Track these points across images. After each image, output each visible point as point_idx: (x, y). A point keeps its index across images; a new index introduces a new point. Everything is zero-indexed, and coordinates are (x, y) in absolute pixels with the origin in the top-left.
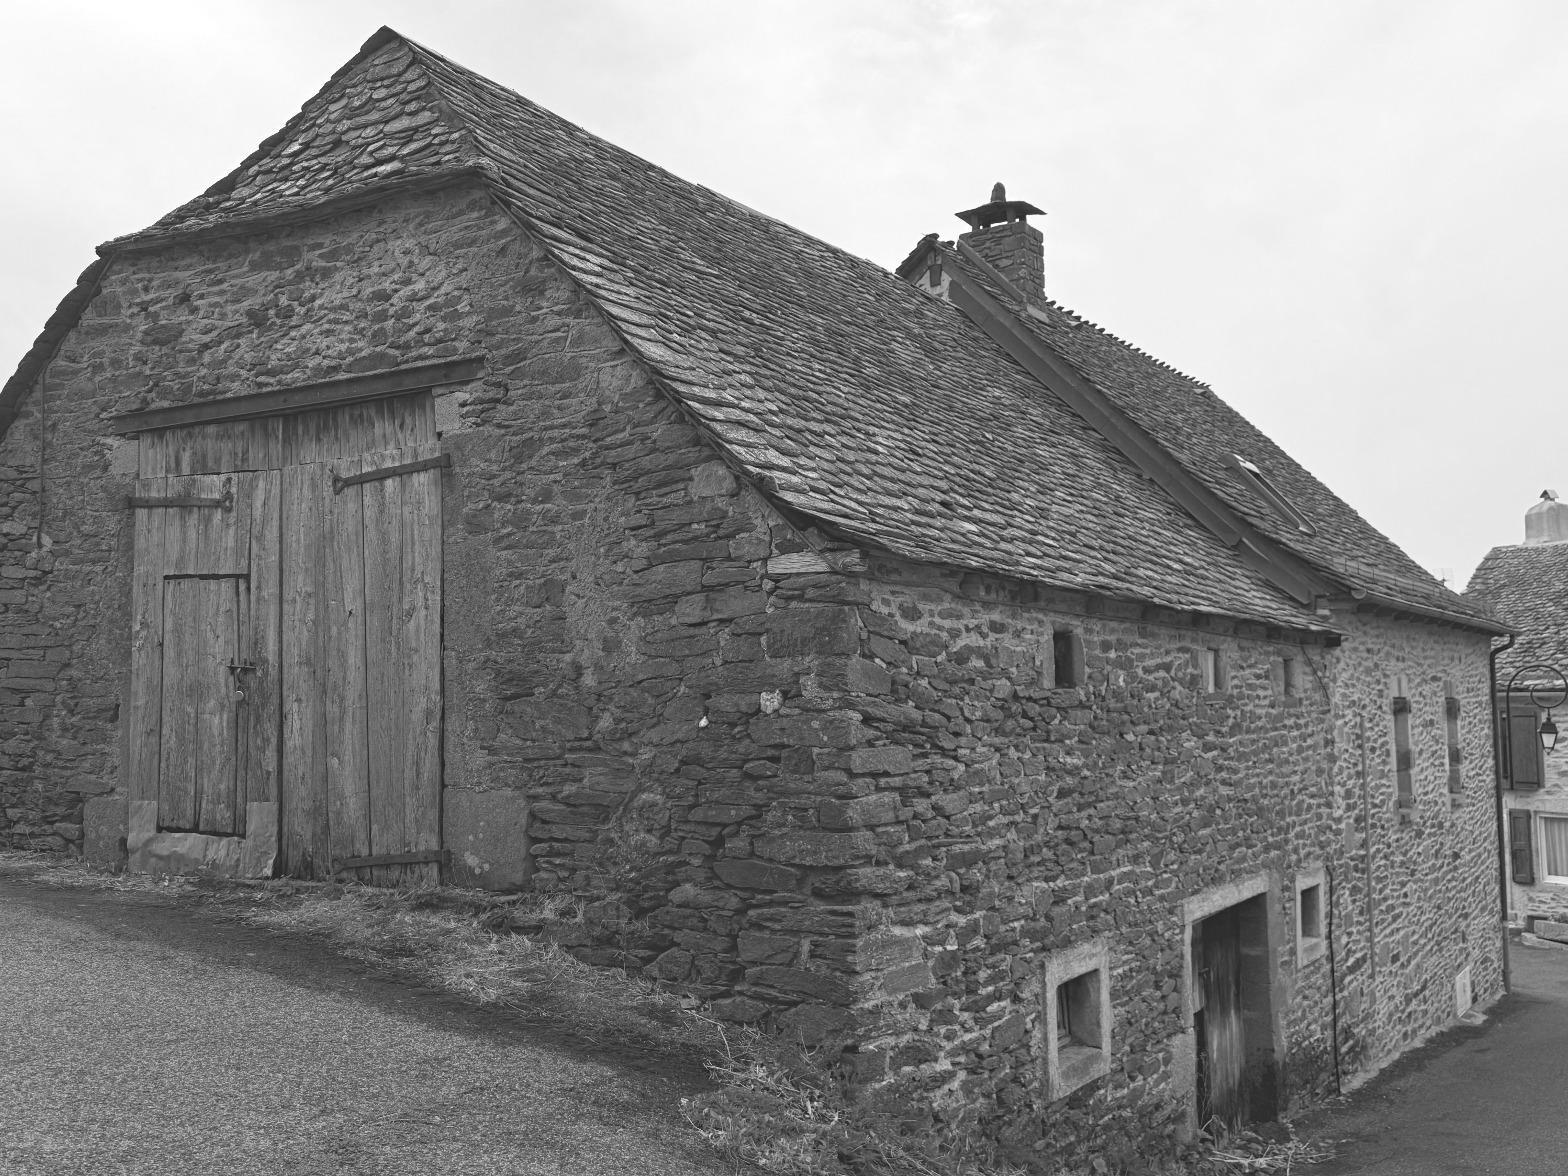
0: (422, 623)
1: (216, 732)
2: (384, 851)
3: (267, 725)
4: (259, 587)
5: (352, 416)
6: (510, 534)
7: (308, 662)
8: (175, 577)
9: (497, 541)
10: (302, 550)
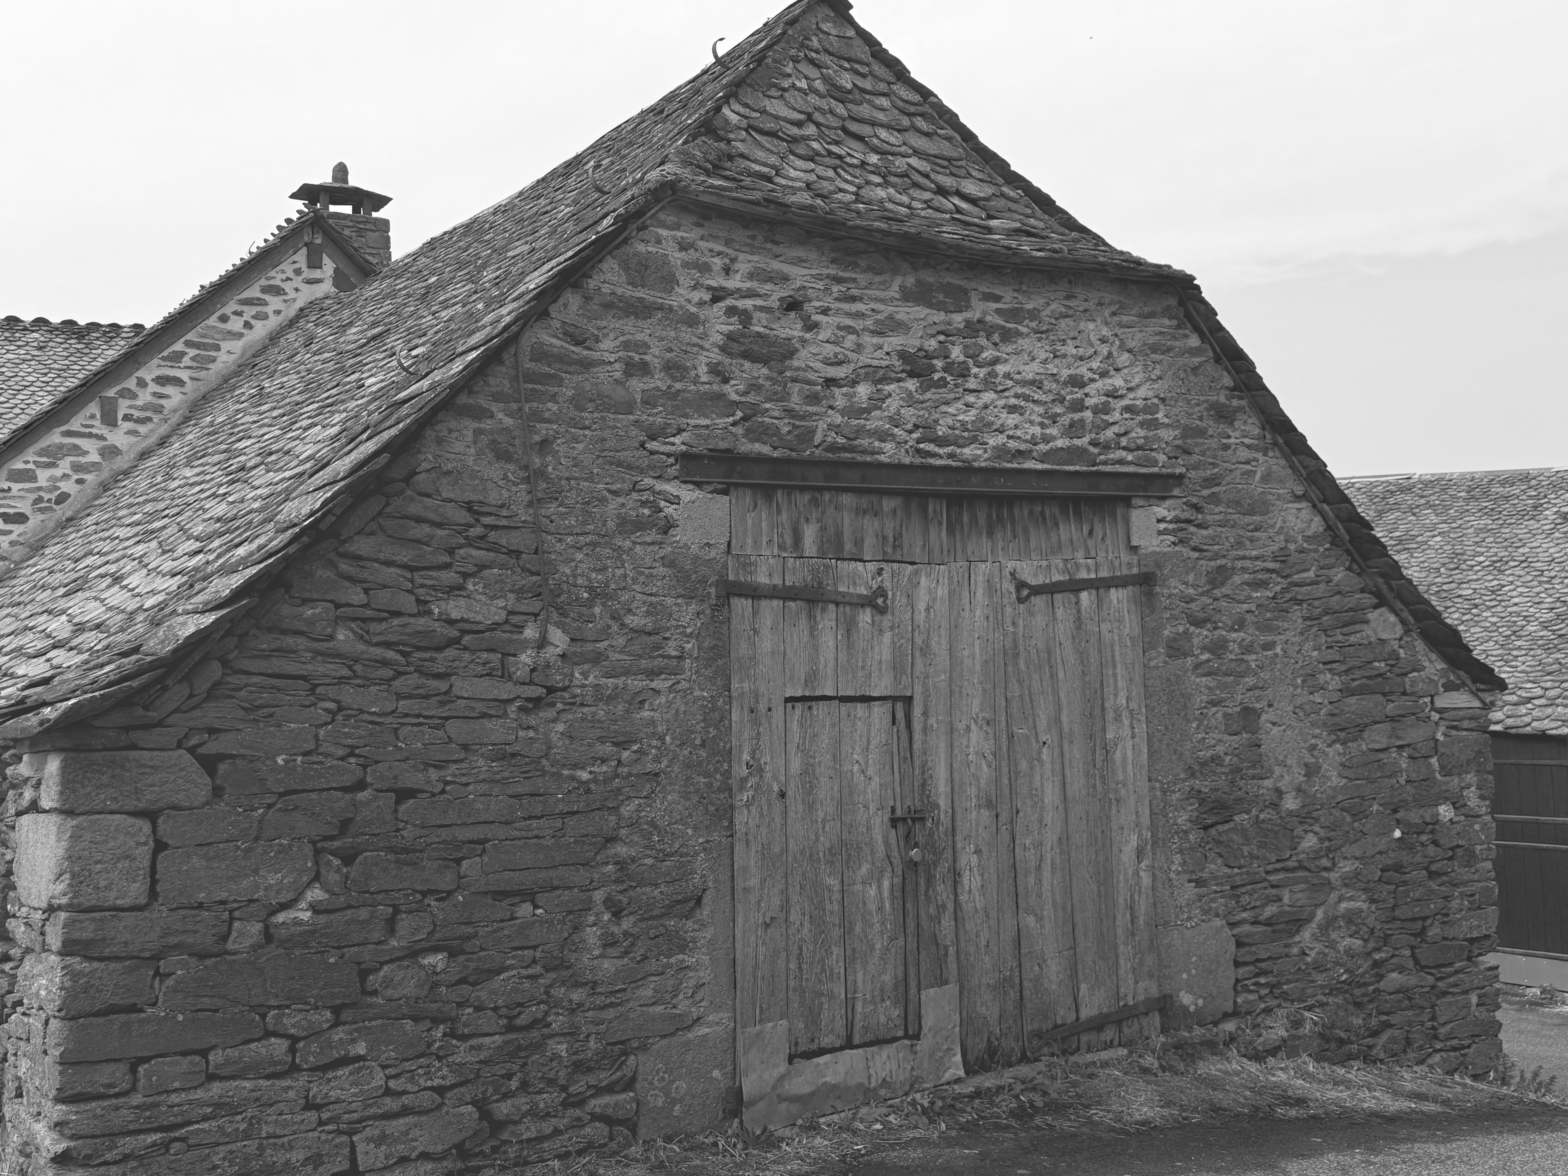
0: (1129, 753)
1: (872, 907)
2: (1095, 1012)
3: (940, 888)
4: (925, 714)
5: (1031, 512)
6: (1208, 661)
7: (990, 804)
8: (803, 699)
9: (1197, 666)
10: (978, 667)
